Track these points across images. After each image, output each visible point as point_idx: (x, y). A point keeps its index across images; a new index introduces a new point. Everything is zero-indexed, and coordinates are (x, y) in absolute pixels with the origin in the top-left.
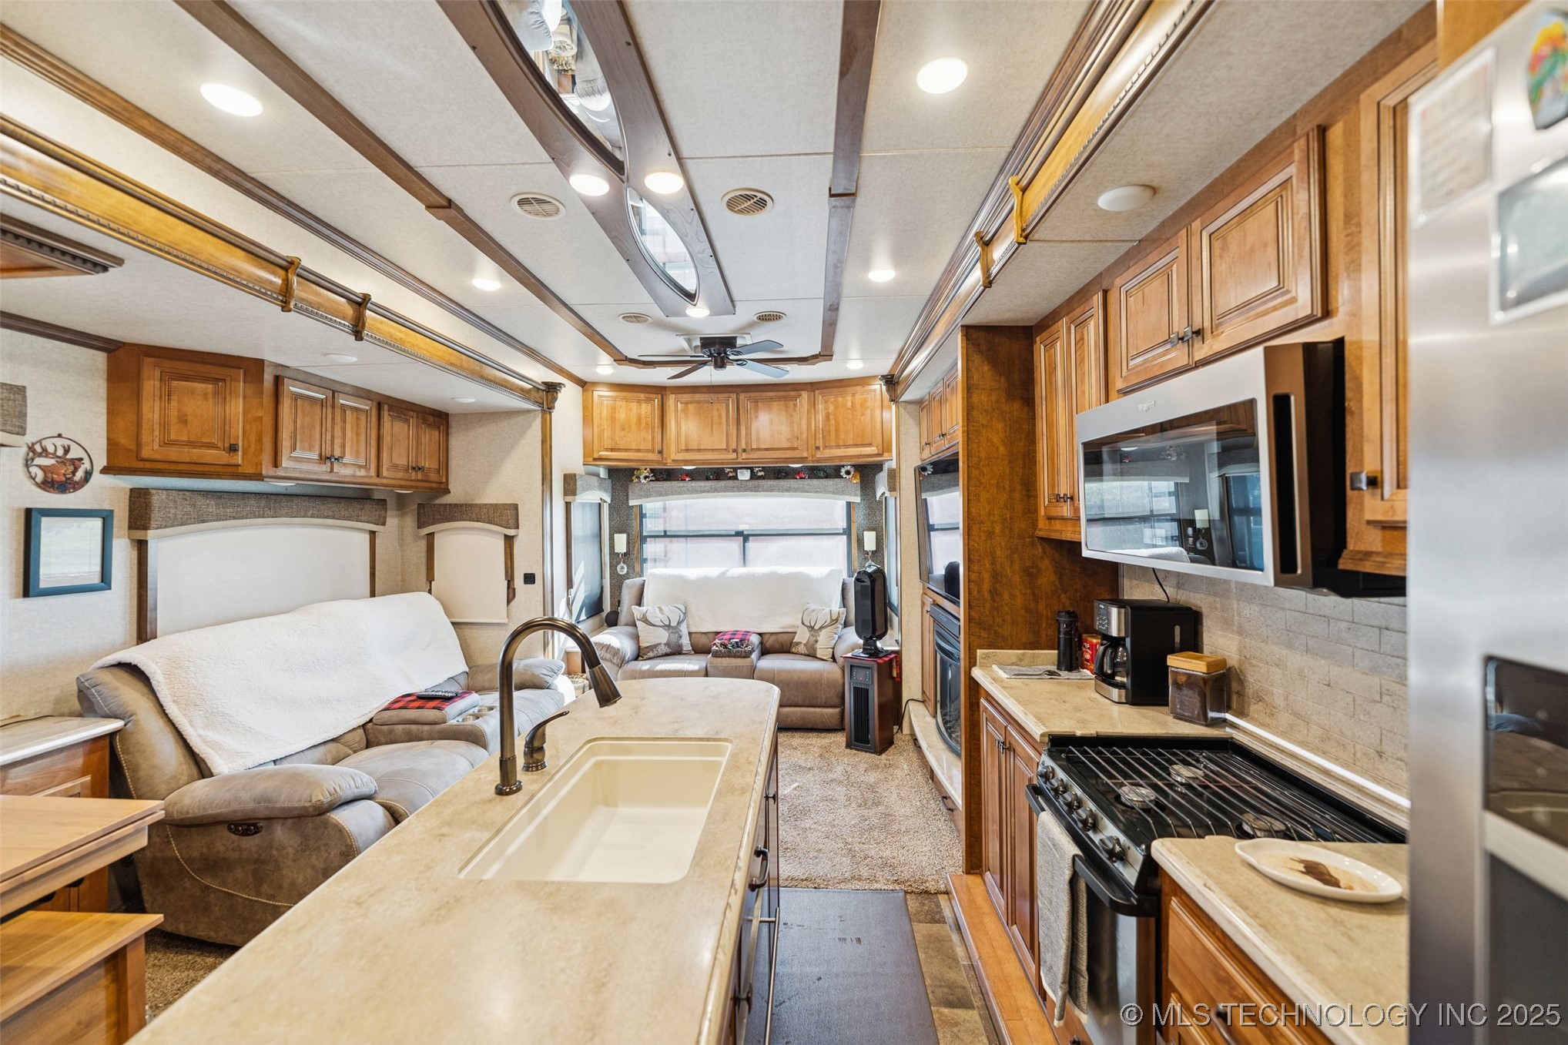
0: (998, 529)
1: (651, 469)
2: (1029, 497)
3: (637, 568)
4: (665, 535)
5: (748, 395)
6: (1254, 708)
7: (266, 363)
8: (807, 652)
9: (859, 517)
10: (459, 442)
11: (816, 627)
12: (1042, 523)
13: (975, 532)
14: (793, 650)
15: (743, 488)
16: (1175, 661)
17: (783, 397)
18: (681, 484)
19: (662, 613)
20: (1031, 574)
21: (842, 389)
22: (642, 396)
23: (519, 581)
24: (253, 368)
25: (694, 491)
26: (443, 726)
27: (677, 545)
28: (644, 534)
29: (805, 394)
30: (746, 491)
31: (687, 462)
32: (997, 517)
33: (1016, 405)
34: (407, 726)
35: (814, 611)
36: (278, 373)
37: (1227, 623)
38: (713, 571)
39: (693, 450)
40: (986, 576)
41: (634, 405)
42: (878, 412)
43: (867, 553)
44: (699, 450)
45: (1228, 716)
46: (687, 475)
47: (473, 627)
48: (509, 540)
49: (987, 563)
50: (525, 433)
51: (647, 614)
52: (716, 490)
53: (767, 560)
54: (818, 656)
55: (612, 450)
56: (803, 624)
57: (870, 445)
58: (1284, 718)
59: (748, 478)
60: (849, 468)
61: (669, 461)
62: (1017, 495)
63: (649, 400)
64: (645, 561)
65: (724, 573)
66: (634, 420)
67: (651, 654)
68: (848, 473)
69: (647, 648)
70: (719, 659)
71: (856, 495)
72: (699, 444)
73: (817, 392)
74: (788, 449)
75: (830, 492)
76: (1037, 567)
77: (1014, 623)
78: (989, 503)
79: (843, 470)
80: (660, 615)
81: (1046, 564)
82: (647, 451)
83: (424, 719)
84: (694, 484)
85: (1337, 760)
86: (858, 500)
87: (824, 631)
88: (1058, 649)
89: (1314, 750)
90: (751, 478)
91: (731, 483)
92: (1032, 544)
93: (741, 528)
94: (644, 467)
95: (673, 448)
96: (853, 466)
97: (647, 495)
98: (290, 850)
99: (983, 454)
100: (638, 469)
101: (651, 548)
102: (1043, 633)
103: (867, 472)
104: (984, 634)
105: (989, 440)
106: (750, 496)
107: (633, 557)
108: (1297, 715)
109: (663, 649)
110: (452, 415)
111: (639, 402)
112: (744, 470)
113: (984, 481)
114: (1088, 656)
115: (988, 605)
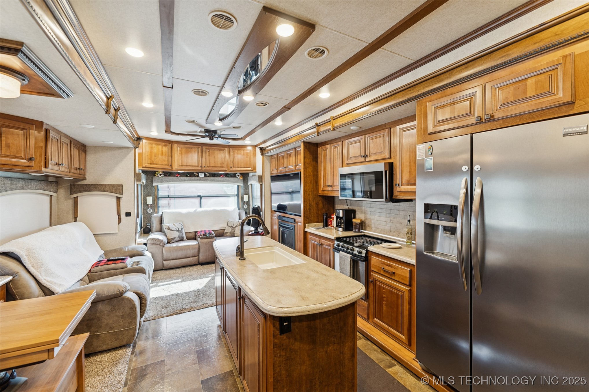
0: (310, 193)
1: (163, 172)
2: (317, 185)
3: (156, 210)
4: (168, 197)
5: (206, 147)
6: (367, 228)
7: (44, 123)
8: (231, 235)
9: (241, 190)
10: (91, 158)
11: (234, 227)
12: (320, 192)
13: (305, 194)
14: (225, 235)
15: (201, 180)
16: (354, 220)
17: (219, 149)
18: (176, 178)
19: (175, 226)
20: (317, 204)
21: (240, 149)
22: (164, 144)
23: (123, 216)
24: (39, 125)
25: (182, 181)
26: (126, 269)
27: (172, 201)
28: (159, 197)
29: (226, 149)
30: (202, 181)
31: (181, 170)
32: (310, 191)
33: (314, 163)
34: (109, 271)
35: (232, 221)
36: (47, 128)
37: (362, 212)
38: (192, 210)
39: (184, 166)
40: (308, 205)
41: (160, 147)
42: (252, 157)
43: (245, 202)
44: (187, 166)
45: (363, 231)
46: (179, 175)
47: (99, 236)
48: (118, 199)
49: (308, 202)
50: (126, 156)
51: (170, 227)
52: (191, 180)
53: (209, 205)
54: (235, 236)
55: (151, 164)
56: (228, 226)
57: (249, 167)
58: (373, 229)
59: (203, 176)
60: (239, 174)
61: (174, 169)
62: (314, 185)
63: (166, 146)
64: (159, 207)
65: (195, 211)
66: (160, 152)
67: (173, 241)
68: (238, 176)
69: (171, 239)
70: (204, 240)
71: (241, 183)
72: (187, 163)
73: (231, 148)
74: (220, 167)
75: (233, 182)
76: (319, 203)
77: (314, 217)
78: (309, 187)
79: (237, 175)
80: (174, 227)
81: (320, 202)
82: (166, 165)
83: (117, 267)
84: (182, 178)
85: (384, 234)
86: (242, 185)
87: (237, 228)
88: (324, 222)
89: (380, 233)
90: (204, 176)
91: (197, 178)
92: (318, 197)
93: (199, 194)
94: (160, 171)
95: (176, 164)
96: (240, 173)
97: (161, 182)
98: (106, 312)
99: (307, 174)
100: (157, 171)
101: (161, 202)
102: (320, 218)
103: (245, 176)
104: (307, 220)
105: (309, 171)
106: (203, 183)
107: (155, 206)
108: (376, 228)
109: (177, 239)
110: (88, 146)
111: (162, 145)
112: (202, 174)
113: (308, 181)
114: (330, 223)
115: (308, 212)
